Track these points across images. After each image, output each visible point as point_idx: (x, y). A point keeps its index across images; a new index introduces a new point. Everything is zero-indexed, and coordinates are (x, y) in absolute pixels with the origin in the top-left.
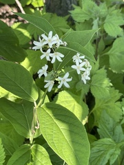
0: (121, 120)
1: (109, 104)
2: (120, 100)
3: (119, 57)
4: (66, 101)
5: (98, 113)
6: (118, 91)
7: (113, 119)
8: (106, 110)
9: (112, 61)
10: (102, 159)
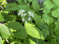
0: (44, 23)
1: (39, 20)
2: (42, 18)
3: (36, 6)
4: (28, 25)
5: (38, 24)
6: (40, 16)
7: (42, 24)
8: (39, 22)
9: (34, 8)
10: (45, 35)
